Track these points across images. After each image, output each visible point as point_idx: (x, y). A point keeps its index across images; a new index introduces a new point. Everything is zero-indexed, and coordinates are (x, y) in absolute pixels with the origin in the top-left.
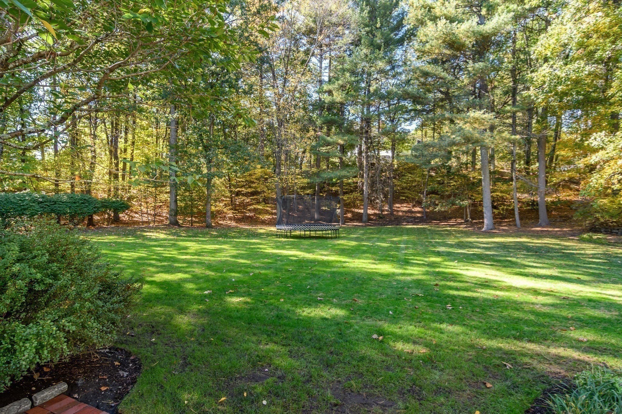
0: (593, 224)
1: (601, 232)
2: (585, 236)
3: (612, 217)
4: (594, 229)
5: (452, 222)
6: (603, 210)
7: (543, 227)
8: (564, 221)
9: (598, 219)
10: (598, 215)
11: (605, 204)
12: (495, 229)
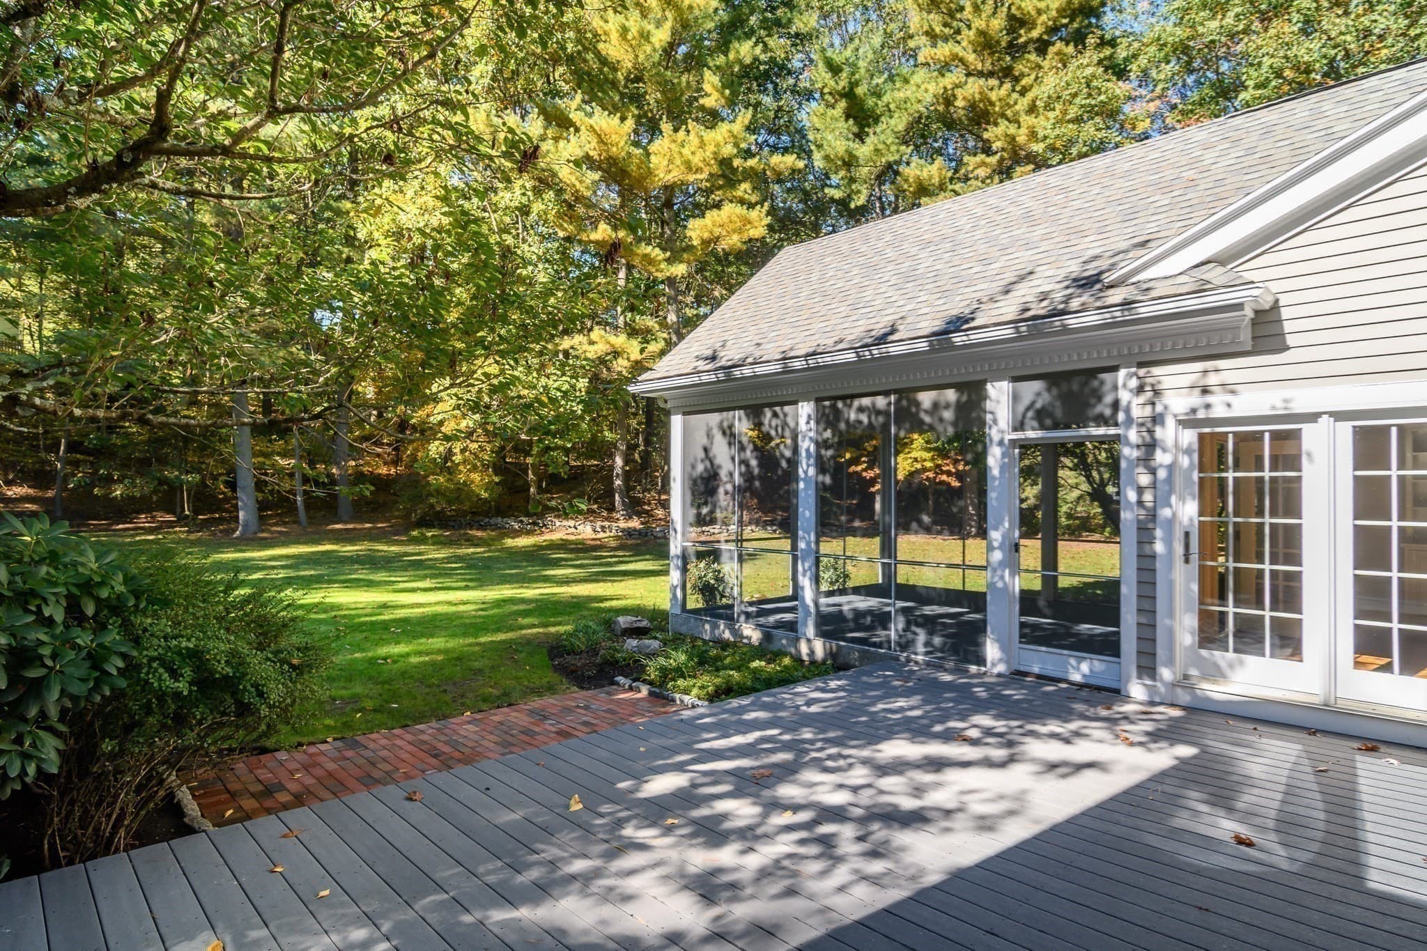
0: (426, 514)
1: (434, 527)
2: (415, 533)
3: (449, 503)
4: (424, 523)
5: (143, 520)
6: (439, 492)
7: (345, 522)
8: (374, 510)
9: (432, 506)
10: (432, 500)
11: (441, 485)
12: (263, 531)
